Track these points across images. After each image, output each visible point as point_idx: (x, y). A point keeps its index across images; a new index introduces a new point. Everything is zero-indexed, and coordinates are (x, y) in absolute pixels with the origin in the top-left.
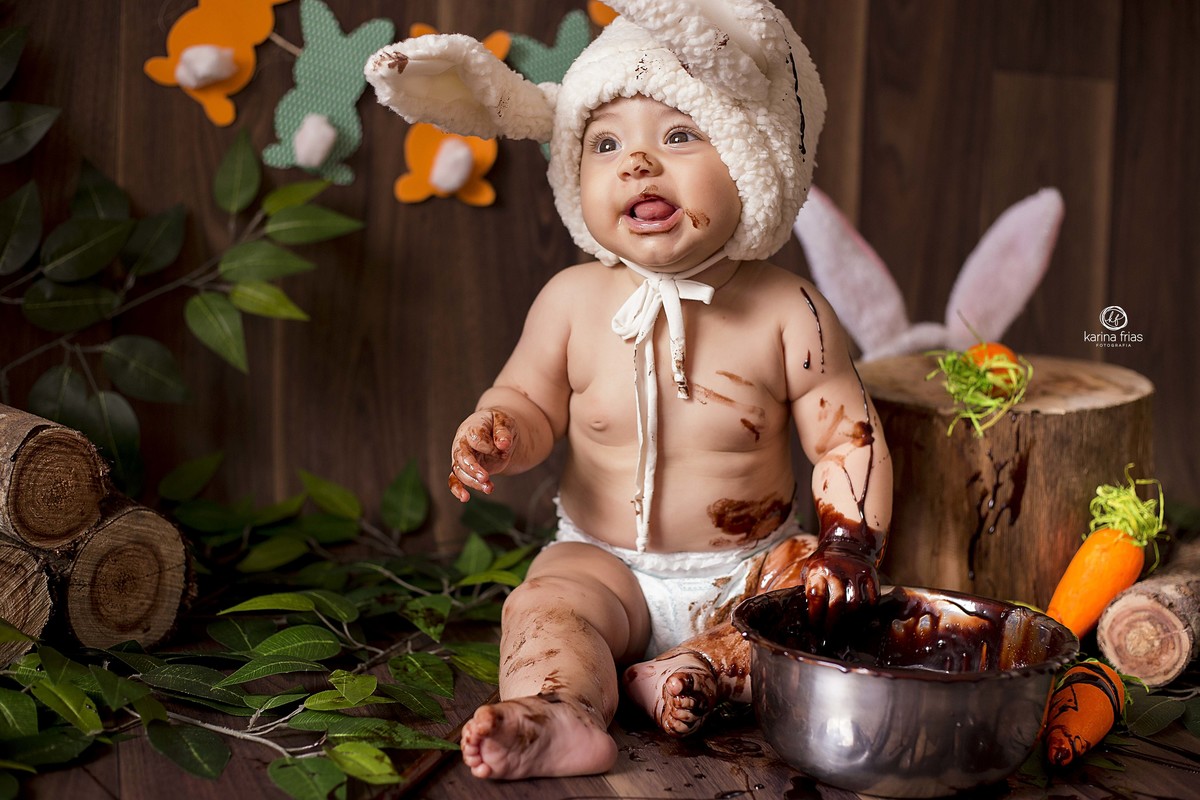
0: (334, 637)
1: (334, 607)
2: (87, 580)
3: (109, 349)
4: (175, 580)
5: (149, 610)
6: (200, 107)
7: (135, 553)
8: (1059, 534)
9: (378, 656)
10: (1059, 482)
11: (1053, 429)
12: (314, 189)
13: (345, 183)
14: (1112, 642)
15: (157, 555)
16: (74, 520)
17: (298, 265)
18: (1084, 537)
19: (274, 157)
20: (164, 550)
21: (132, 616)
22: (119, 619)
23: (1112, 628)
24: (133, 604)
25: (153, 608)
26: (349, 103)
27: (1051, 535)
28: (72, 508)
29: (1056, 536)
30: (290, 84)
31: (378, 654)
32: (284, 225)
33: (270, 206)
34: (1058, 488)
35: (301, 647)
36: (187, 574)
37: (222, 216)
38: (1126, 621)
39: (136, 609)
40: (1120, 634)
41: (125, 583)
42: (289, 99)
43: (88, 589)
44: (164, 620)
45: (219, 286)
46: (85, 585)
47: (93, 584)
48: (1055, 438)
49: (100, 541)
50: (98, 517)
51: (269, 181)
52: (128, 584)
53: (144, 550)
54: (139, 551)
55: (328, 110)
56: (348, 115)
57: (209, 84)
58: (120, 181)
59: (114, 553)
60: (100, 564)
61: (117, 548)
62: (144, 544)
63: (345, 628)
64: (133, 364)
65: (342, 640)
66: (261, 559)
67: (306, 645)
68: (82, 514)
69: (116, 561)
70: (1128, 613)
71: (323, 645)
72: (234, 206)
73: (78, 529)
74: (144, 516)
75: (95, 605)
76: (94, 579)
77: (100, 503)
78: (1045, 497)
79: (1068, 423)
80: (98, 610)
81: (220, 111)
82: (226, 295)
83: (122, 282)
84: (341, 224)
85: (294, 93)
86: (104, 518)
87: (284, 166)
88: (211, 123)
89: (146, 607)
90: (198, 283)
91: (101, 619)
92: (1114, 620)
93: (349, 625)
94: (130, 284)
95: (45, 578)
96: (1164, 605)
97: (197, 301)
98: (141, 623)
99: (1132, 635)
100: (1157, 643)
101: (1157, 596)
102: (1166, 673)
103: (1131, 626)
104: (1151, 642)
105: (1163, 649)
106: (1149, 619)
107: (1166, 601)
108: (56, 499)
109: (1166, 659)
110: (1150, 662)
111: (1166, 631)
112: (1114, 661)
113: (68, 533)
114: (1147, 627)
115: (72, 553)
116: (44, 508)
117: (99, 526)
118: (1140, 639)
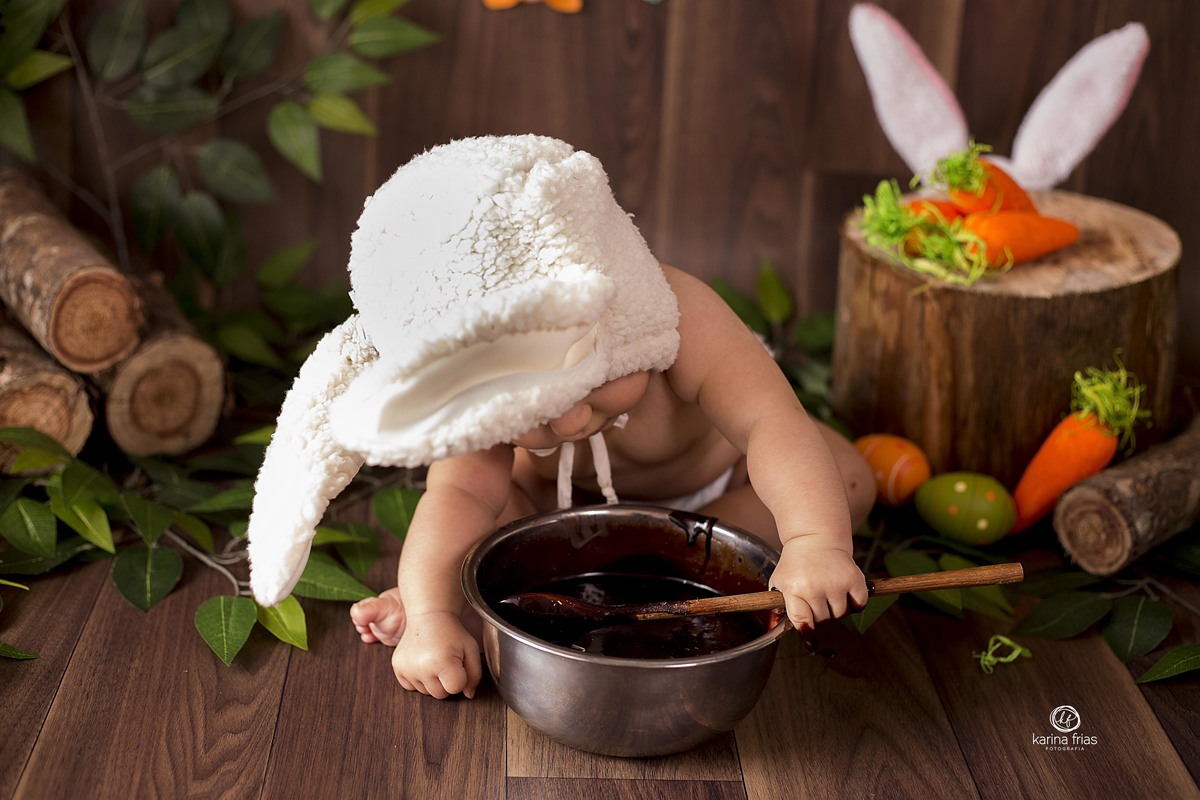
2: (127, 396)
3: (205, 152)
4: (213, 393)
5: (188, 419)
7: (173, 373)
10: (1042, 361)
11: (1037, 313)
14: (1066, 527)
15: (194, 373)
16: (112, 346)
17: (374, 78)
18: (1064, 414)
20: (201, 368)
21: (172, 425)
22: (159, 428)
23: (1066, 514)
24: (172, 414)
25: (193, 417)
28: (110, 337)
29: (1035, 412)
32: (366, 37)
33: (357, 17)
34: (1039, 368)
36: (225, 388)
37: (314, 20)
38: (1078, 510)
39: (176, 418)
40: (1073, 521)
41: (163, 398)
43: (127, 404)
44: (204, 427)
45: (303, 96)
46: (123, 401)
47: (132, 400)
48: (1039, 321)
49: (138, 365)
50: (134, 342)
52: (167, 399)
53: (181, 369)
54: (176, 370)
59: (151, 373)
60: (139, 382)
61: (154, 370)
62: (182, 366)
64: (223, 167)
68: (120, 340)
69: (153, 379)
70: (1080, 503)
72: (326, 12)
73: (117, 353)
74: (180, 340)
75: (135, 418)
76: (133, 396)
77: (139, 330)
78: (1025, 376)
79: (1054, 308)
80: (138, 421)
82: (306, 107)
83: (220, 84)
86: (141, 343)
89: (186, 416)
90: (287, 90)
91: (140, 430)
92: (1069, 507)
94: (227, 86)
95: (84, 397)
96: (1112, 503)
97: (280, 112)
98: (182, 430)
99: (1083, 524)
100: (1103, 536)
101: (1108, 493)
102: (1110, 565)
103: (1082, 515)
104: (1099, 535)
105: (1109, 542)
106: (1099, 512)
107: (1116, 499)
108: (95, 327)
109: (1110, 552)
110: (1097, 552)
111: (1112, 526)
112: (1066, 544)
113: (108, 357)
114: (1096, 520)
115: (112, 373)
116: (83, 338)
117: (137, 351)
118: (1089, 530)
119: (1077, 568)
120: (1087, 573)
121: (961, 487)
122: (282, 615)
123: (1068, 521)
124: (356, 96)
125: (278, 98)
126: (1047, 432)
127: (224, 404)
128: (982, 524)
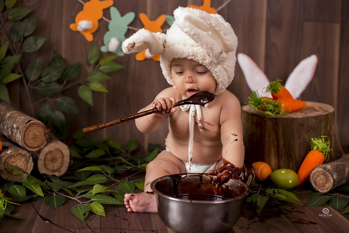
0: (106, 177)
1: (107, 169)
2: (43, 159)
3: (59, 100)
4: (67, 159)
5: (60, 167)
6: (84, 37)
7: (56, 152)
8: (302, 151)
9: (118, 182)
10: (302, 136)
11: (299, 122)
12: (112, 58)
13: (122, 56)
14: (313, 180)
15: (62, 153)
16: (39, 144)
17: (107, 78)
18: (309, 151)
19: (103, 49)
20: (64, 151)
21: (55, 168)
22: (52, 169)
23: (313, 176)
24: (56, 165)
25: (61, 166)
26: (123, 34)
27: (300, 151)
28: (39, 141)
29: (301, 151)
30: (108, 30)
31: (118, 181)
32: (104, 67)
33: (101, 62)
34: (301, 138)
35: (97, 180)
36: (70, 158)
37: (89, 65)
38: (316, 175)
39: (57, 166)
40: (315, 178)
41: (53, 160)
42: (107, 34)
43: (43, 161)
44: (64, 170)
45: (87, 83)
46: (42, 160)
47: (45, 160)
48: (300, 124)
49: (46, 149)
50: (46, 143)
51: (102, 55)
52: (54, 160)
53: (58, 151)
54: (57, 152)
55: (117, 36)
56: (123, 38)
57: (86, 30)
58: (64, 56)
59: (50, 152)
60: (47, 155)
61: (51, 151)
62: (58, 150)
63: (109, 175)
64: (65, 104)
65: (108, 178)
66: (93, 155)
67: (98, 179)
68: (42, 142)
69: (51, 154)
70: (317, 172)
71: (103, 179)
72: (92, 62)
73: (40, 146)
74: (58, 143)
75: (45, 165)
76: (45, 159)
77: (47, 139)
78: (297, 141)
79: (304, 120)
80: (46, 166)
81: (89, 37)
82: (88, 86)
83: (63, 82)
84: (119, 67)
85: (108, 32)
86: (48, 143)
87: (106, 52)
88: (87, 41)
89: (59, 166)
90: (82, 83)
91: (47, 169)
92: (314, 174)
93: (110, 174)
94: (65, 82)
95: (31, 158)
96: (326, 171)
97: (81, 87)
98: (58, 170)
99: (318, 178)
100: (325, 181)
101: (325, 168)
102: (327, 189)
103: (318, 176)
104: (323, 181)
105: (326, 182)
106: (322, 174)
107: (327, 170)
108: (35, 138)
109: (327, 185)
110: (323, 186)
111: (327, 178)
112: (314, 185)
113: (38, 147)
114: (322, 176)
115: (39, 152)
116: (31, 141)
117: (46, 145)
118: (320, 180)
119: (318, 192)
120: (321, 192)
121: (283, 172)
122: (97, 208)
123: (314, 178)
124: (102, 82)
125: (80, 85)
126: (304, 157)
127: (70, 163)
128: (290, 182)
